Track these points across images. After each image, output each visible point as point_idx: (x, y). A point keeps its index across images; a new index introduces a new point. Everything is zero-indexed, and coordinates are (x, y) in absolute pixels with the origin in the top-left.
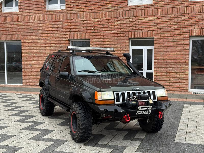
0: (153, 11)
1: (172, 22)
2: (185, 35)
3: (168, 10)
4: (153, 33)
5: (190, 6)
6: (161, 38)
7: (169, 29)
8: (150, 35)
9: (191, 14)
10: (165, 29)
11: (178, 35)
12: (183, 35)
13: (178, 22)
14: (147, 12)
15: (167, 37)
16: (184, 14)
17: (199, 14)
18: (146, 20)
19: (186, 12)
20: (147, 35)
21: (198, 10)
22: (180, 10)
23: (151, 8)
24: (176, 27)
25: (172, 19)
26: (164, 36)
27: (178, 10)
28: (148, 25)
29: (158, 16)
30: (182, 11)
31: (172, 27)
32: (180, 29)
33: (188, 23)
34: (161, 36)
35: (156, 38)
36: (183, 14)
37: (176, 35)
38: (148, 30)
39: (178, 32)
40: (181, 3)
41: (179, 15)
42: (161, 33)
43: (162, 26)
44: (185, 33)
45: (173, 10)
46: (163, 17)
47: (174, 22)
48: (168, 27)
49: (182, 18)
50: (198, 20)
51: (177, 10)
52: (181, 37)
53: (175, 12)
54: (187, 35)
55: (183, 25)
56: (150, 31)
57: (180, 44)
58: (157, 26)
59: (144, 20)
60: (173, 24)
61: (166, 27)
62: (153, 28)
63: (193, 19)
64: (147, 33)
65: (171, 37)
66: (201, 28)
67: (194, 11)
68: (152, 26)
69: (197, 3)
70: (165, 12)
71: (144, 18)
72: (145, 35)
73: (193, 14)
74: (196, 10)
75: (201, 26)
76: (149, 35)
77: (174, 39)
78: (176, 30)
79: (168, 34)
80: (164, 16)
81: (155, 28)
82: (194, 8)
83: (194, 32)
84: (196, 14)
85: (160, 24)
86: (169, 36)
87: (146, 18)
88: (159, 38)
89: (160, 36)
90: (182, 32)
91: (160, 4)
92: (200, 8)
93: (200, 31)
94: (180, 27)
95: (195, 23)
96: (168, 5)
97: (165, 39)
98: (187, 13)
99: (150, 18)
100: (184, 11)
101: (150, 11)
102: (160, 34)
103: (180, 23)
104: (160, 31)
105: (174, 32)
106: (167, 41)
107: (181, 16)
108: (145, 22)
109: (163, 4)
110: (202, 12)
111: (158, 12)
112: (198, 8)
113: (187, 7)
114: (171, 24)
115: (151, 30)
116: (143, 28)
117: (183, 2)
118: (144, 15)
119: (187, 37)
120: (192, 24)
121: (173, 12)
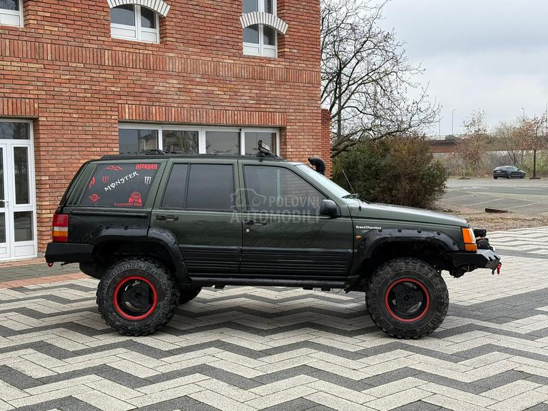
0: (33, 48)
1: (78, 82)
2: (109, 117)
3: (69, 52)
4: (36, 105)
5: (114, 48)
6: (57, 119)
7: (74, 98)
8: (28, 110)
9: (118, 68)
10: (64, 98)
11: (95, 116)
12: (104, 117)
13: (93, 83)
14: (16, 48)
15: (70, 119)
16: (104, 68)
17: (134, 70)
18: (15, 68)
19: (107, 62)
20: (19, 111)
21: (131, 61)
22: (95, 55)
23: (25, 38)
24: (89, 95)
25: (78, 73)
26: (63, 115)
27: (92, 56)
28: (22, 82)
29: (46, 62)
30: (99, 58)
31: (81, 95)
32: (97, 100)
33: (113, 89)
34: (56, 115)
35: (44, 119)
36: (101, 66)
37: (89, 116)
38: (23, 96)
39: (93, 108)
40: (95, 38)
41: (93, 66)
42: (56, 106)
43: (56, 89)
44: (108, 113)
45: (80, 53)
46: (58, 68)
47: (82, 82)
48: (72, 94)
49: (101, 75)
50: (133, 86)
51: (88, 55)
52: (100, 121)
53: (84, 58)
54: (113, 117)
55: (104, 92)
56: (27, 100)
57: (99, 137)
58: (45, 88)
59: (9, 68)
60: (83, 87)
61: (67, 94)
62: (35, 92)
63: (122, 81)
64: (19, 105)
65: (80, 120)
66: (138, 103)
67: (124, 63)
68: (31, 88)
69: (129, 46)
70: (61, 54)
71: (9, 63)
72: (15, 109)
73: (122, 69)
74: (127, 61)
75: (139, 99)
76: (26, 110)
77: (87, 124)
78: (90, 104)
79: (72, 111)
80: (58, 63)
81: (39, 92)
82: (124, 56)
83: (127, 110)
84: (128, 70)
85: (53, 84)
86: (74, 115)
87: (13, 64)
88: (52, 119)
89: (52, 115)
90: (102, 109)
91: (48, 32)
92: (134, 58)
93: (137, 111)
94: (96, 96)
95: (127, 90)
96: (67, 38)
97: (67, 124)
98: (111, 64)
99: (25, 65)
100: (103, 59)
101: (24, 47)
102: (53, 110)
103: (98, 88)
104: (54, 101)
105: (86, 108)
106: (71, 128)
107: (98, 71)
108: (13, 73)
109: (56, 33)
110: (140, 68)
111: (45, 52)
112: (131, 57)
113: (110, 52)
114: (78, 86)
115: (29, 96)
116: (8, 91)
117: (99, 38)
118: (8, 54)
119: (113, 121)
120: (122, 93)
121: (80, 59)
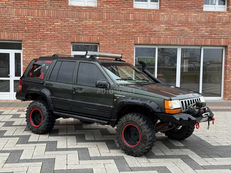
0: (98, 14)
1: (117, 28)
2: (130, 42)
3: (114, 15)
4: (99, 38)
5: (134, 12)
6: (107, 43)
7: (115, 35)
8: (95, 40)
9: (136, 21)
10: (111, 35)
11: (124, 42)
12: (128, 42)
13: (124, 28)
14: (91, 15)
15: (113, 43)
16: (129, 21)
17: (144, 22)
18: (91, 23)
19: (131, 18)
20: (92, 40)
21: (142, 18)
22: (126, 16)
23: (96, 11)
24: (122, 33)
25: (117, 24)
26: (109, 42)
27: (124, 16)
28: (93, 29)
29: (104, 20)
30: (127, 17)
31: (118, 33)
32: (125, 35)
33: (133, 30)
34: (107, 42)
35: (102, 43)
36: (128, 21)
37: (121, 42)
38: (93, 34)
39: (123, 39)
40: (126, 9)
41: (124, 21)
42: (107, 38)
43: (107, 31)
44: (130, 41)
45: (119, 15)
46: (109, 22)
47: (119, 28)
48: (114, 33)
49: (128, 25)
50: (142, 28)
51: (122, 16)
52: (126, 44)
53: (120, 18)
54: (132, 42)
55: (129, 32)
56: (95, 36)
57: (125, 51)
58: (103, 31)
59: (88, 23)
60: (119, 30)
61: (112, 33)
62: (99, 33)
63: (138, 27)
64: (91, 38)
65: (117, 44)
66: (145, 36)
67: (139, 18)
68: (97, 31)
69: (142, 11)
70: (110, 16)
71: (88, 21)
72: (90, 39)
73: (138, 21)
74: (140, 18)
75: (145, 34)
76: (94, 40)
77: (120, 45)
78: (122, 37)
79: (113, 40)
80: (109, 20)
81: (100, 33)
82: (139, 15)
83: (139, 39)
84: (141, 21)
85: (106, 29)
86: (115, 42)
87: (90, 21)
88: (105, 43)
89: (105, 42)
90: (127, 39)
91: (105, 8)
92: (144, 16)
93: (144, 39)
94: (125, 33)
95: (139, 30)
96: (113, 10)
97: (111, 45)
98: (132, 20)
99: (95, 22)
100: (129, 18)
101: (95, 14)
102: (105, 40)
103: (126, 30)
104: (106, 36)
105: (120, 39)
106: (113, 47)
107: (126, 23)
108: (90, 25)
109: (109, 8)
110: (146, 20)
111: (104, 16)
112: (142, 16)
113: (132, 14)
114: (117, 30)
115: (96, 34)
116: (87, 32)
117: (128, 9)
118: (88, 18)
119: (132, 44)
120: (137, 32)
121: (119, 18)
